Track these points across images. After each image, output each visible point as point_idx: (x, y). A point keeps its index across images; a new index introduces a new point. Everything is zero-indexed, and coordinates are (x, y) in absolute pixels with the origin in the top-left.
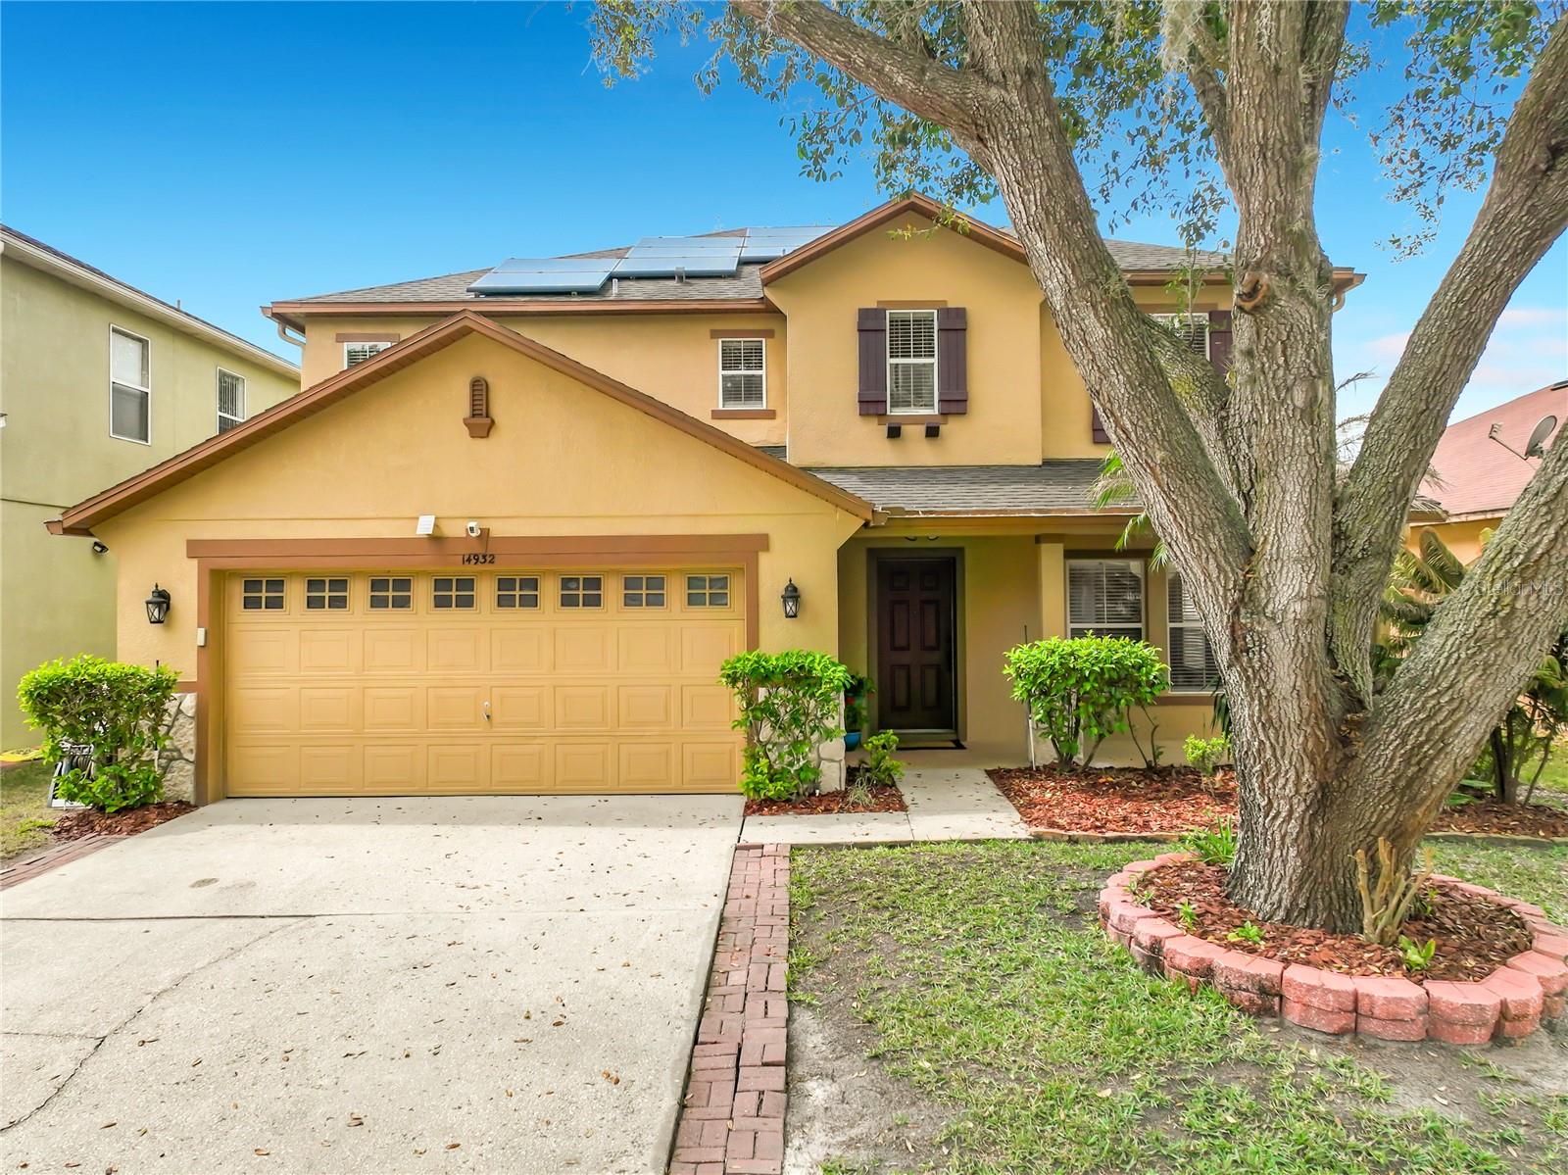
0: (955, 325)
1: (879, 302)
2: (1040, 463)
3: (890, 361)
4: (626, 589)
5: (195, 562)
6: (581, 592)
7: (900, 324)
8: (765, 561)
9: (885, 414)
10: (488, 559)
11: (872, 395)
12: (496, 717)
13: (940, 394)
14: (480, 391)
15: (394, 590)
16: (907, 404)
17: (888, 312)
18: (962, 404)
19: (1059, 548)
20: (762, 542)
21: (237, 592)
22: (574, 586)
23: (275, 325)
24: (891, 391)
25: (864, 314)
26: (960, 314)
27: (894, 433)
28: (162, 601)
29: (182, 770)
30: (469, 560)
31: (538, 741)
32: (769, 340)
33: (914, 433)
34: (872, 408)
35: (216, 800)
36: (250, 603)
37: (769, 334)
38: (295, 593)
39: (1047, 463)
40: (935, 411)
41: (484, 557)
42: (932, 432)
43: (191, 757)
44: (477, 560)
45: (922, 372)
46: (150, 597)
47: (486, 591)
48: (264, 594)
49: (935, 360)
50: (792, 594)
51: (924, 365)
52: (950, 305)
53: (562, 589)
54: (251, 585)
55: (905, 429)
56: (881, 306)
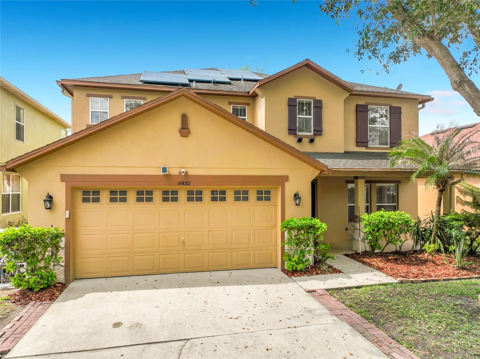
0: (319, 105)
1: (295, 96)
2: (344, 152)
3: (298, 116)
4: (235, 195)
5: (64, 183)
6: (218, 196)
7: (302, 104)
8: (287, 185)
9: (296, 134)
10: (188, 183)
11: (293, 128)
12: (186, 244)
13: (314, 128)
14: (184, 118)
15: (146, 195)
16: (302, 131)
17: (297, 99)
18: (321, 132)
19: (364, 180)
20: (285, 178)
21: (80, 196)
22: (215, 193)
23: (60, 89)
24: (298, 126)
25: (290, 100)
26: (320, 102)
27: (300, 140)
28: (50, 199)
29: (59, 269)
30: (180, 184)
31: (202, 251)
32: (249, 106)
33: (305, 140)
34: (293, 132)
35: (73, 281)
36: (86, 200)
37: (248, 104)
38: (105, 196)
39: (346, 152)
40: (312, 134)
41: (186, 183)
42: (312, 141)
43: (63, 264)
44: (183, 184)
45: (307, 121)
46: (45, 198)
47: (183, 196)
48: (91, 197)
49: (312, 117)
50: (296, 196)
51: (309, 118)
52: (317, 99)
53: (212, 195)
54: (86, 193)
55: (304, 139)
56: (296, 98)
